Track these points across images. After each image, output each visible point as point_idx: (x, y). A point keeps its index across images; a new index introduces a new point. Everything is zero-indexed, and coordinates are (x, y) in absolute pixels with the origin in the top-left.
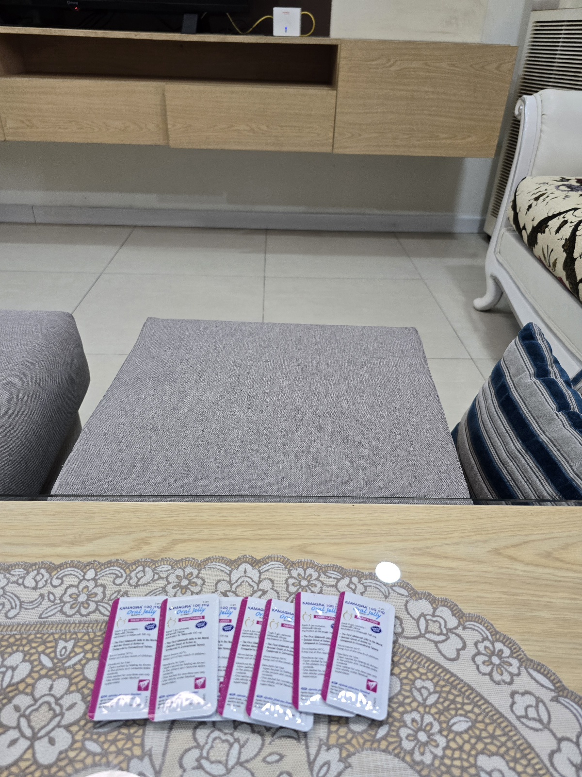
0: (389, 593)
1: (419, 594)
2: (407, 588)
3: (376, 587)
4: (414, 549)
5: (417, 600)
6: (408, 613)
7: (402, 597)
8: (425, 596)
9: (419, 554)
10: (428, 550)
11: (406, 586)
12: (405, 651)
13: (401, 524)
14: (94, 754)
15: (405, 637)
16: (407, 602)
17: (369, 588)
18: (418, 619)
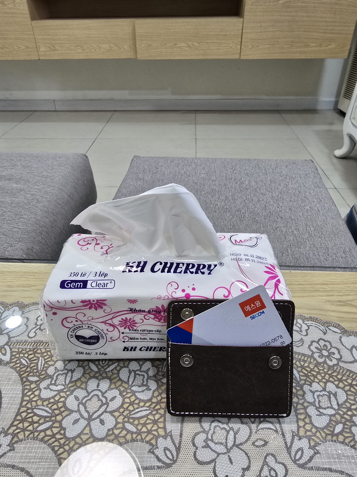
0: (326, 331)
1: (349, 332)
2: (339, 328)
3: (316, 327)
4: (339, 301)
5: (348, 336)
6: (343, 345)
7: (336, 334)
8: (354, 334)
9: (344, 305)
10: (350, 302)
11: (338, 326)
12: (345, 371)
13: (326, 284)
14: (132, 433)
15: (344, 362)
16: (341, 337)
17: (311, 327)
18: (351, 349)
